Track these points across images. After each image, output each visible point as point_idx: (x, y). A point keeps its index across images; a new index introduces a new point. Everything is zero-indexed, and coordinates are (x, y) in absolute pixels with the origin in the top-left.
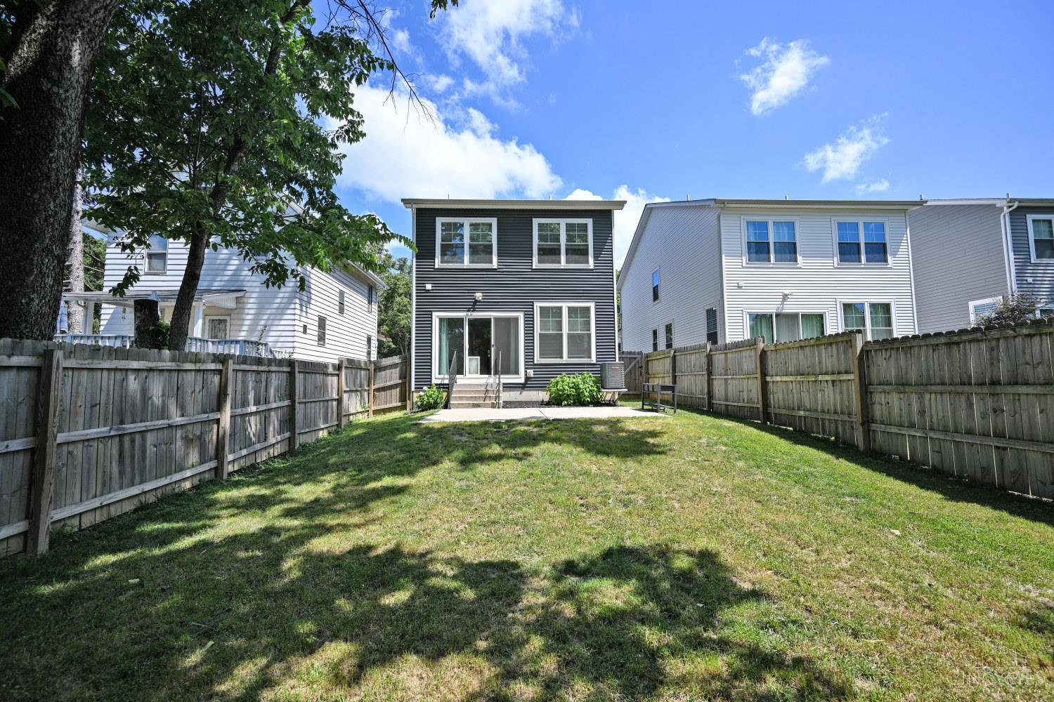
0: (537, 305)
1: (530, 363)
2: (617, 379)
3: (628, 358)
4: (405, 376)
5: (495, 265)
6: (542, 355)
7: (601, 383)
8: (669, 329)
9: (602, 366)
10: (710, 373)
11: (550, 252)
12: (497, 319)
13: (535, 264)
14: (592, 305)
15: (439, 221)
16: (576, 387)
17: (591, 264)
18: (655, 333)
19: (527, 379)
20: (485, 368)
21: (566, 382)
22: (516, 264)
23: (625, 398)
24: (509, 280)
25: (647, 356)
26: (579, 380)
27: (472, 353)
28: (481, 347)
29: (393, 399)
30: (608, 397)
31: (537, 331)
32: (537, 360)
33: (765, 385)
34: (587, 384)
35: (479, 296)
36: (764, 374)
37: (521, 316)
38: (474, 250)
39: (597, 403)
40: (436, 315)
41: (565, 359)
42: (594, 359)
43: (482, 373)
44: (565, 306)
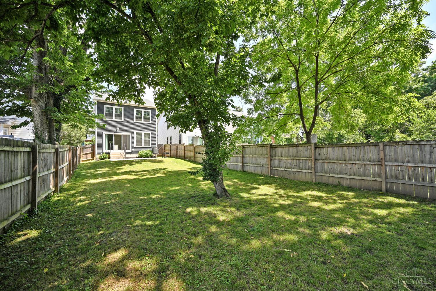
0: (135, 132)
1: (133, 147)
2: (157, 150)
3: (159, 146)
4: (93, 150)
5: (123, 120)
6: (137, 145)
7: (153, 152)
8: (171, 137)
9: (153, 148)
10: (177, 150)
11: (138, 118)
12: (123, 135)
13: (135, 121)
14: (150, 133)
15: (105, 106)
16: (146, 153)
17: (150, 122)
18: (167, 138)
19: (132, 151)
20: (120, 148)
21: (143, 152)
22: (129, 121)
23: (158, 156)
24: (127, 124)
25: (165, 145)
26: (147, 151)
27: (115, 144)
28: (119, 143)
29: (89, 157)
30: (154, 156)
31: (135, 139)
32: (135, 146)
33: (185, 152)
34: (149, 152)
35: (118, 128)
36: (185, 150)
37: (130, 135)
38: (116, 115)
39: (151, 157)
40: (104, 134)
41: (143, 146)
42: (150, 146)
43: (119, 149)
44: (143, 132)
